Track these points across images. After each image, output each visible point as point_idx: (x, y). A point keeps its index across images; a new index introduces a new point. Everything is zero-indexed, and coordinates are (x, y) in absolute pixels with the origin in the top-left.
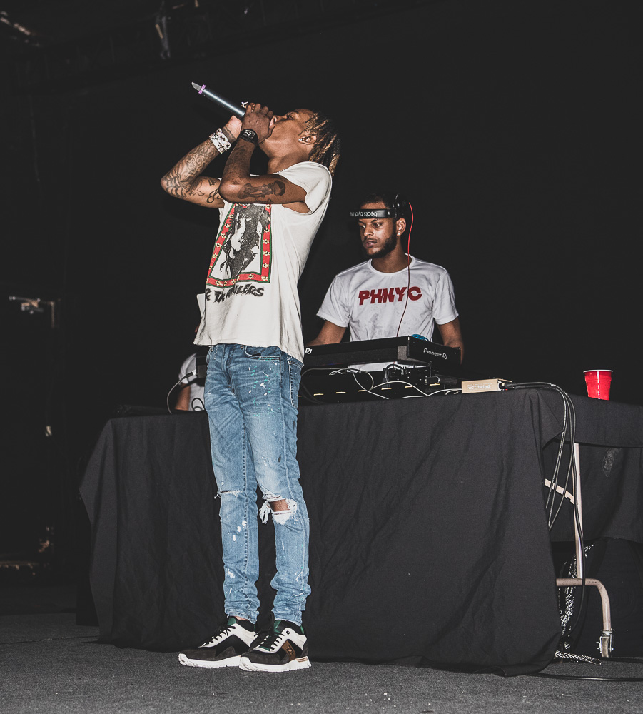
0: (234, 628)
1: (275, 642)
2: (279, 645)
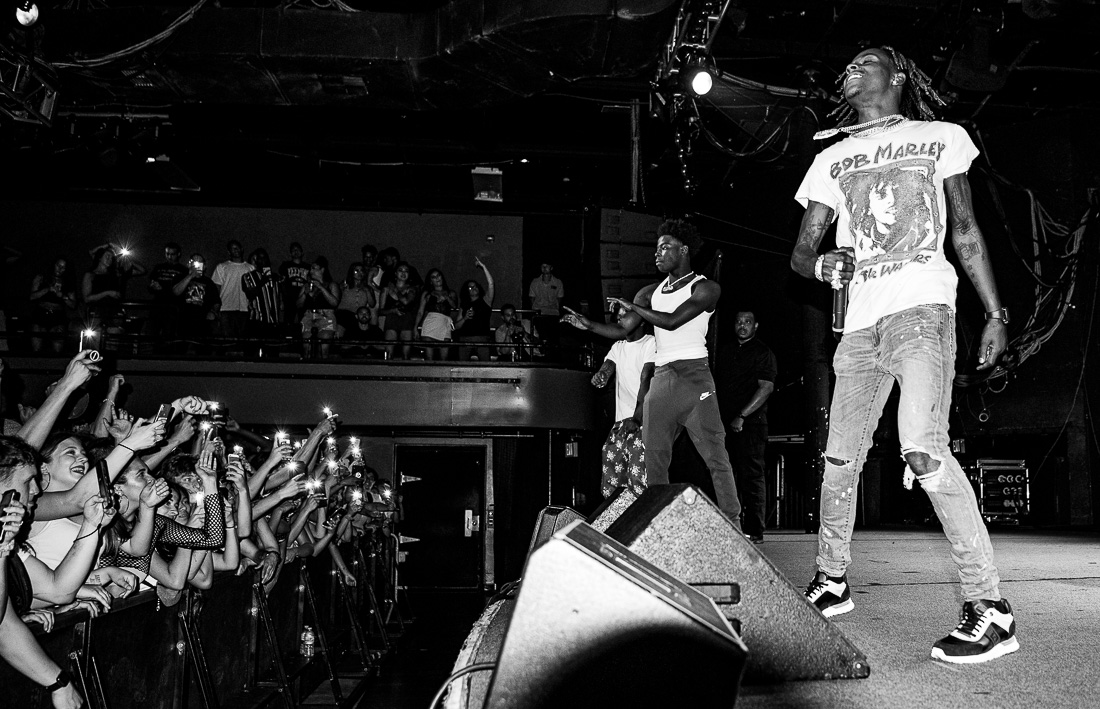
1: (977, 627)
2: (982, 631)
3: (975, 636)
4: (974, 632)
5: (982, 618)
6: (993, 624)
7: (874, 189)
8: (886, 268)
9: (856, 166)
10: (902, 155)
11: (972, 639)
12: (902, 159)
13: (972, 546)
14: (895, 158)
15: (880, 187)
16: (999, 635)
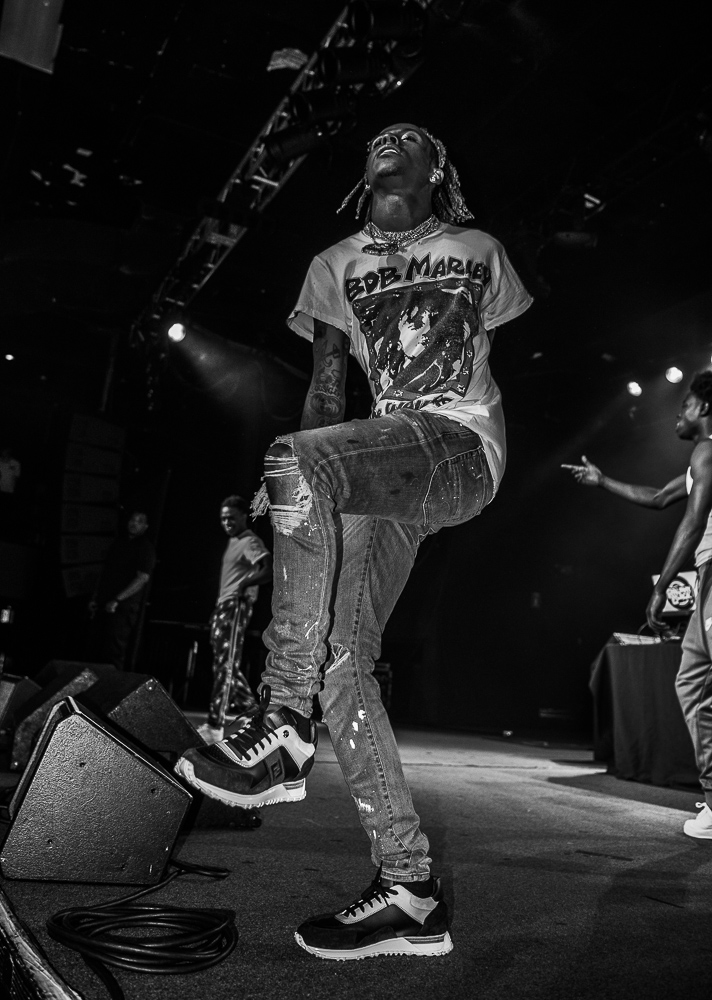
0: (395, 893)
1: (257, 746)
2: (263, 754)
3: (248, 758)
4: (250, 752)
5: (271, 735)
6: (282, 749)
7: (406, 317)
8: (390, 406)
9: (383, 286)
10: (443, 274)
11: (245, 763)
12: (444, 278)
13: (303, 635)
14: (434, 276)
15: (414, 313)
16: (284, 768)
